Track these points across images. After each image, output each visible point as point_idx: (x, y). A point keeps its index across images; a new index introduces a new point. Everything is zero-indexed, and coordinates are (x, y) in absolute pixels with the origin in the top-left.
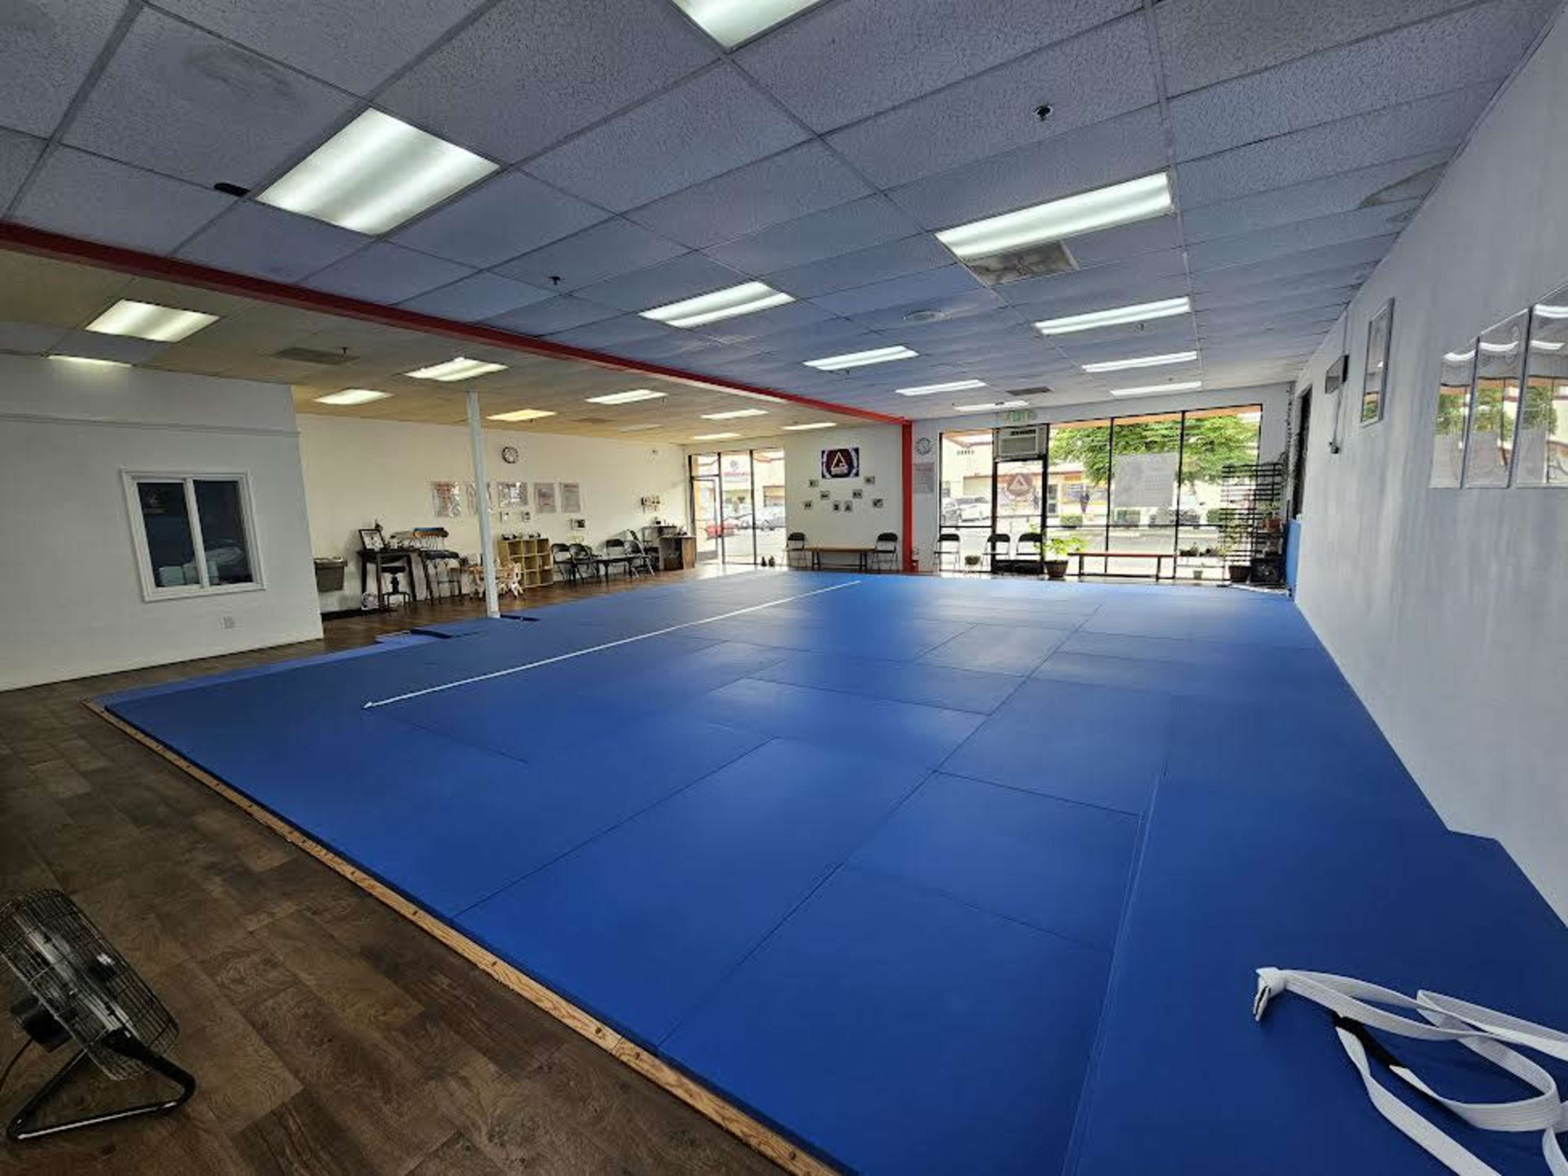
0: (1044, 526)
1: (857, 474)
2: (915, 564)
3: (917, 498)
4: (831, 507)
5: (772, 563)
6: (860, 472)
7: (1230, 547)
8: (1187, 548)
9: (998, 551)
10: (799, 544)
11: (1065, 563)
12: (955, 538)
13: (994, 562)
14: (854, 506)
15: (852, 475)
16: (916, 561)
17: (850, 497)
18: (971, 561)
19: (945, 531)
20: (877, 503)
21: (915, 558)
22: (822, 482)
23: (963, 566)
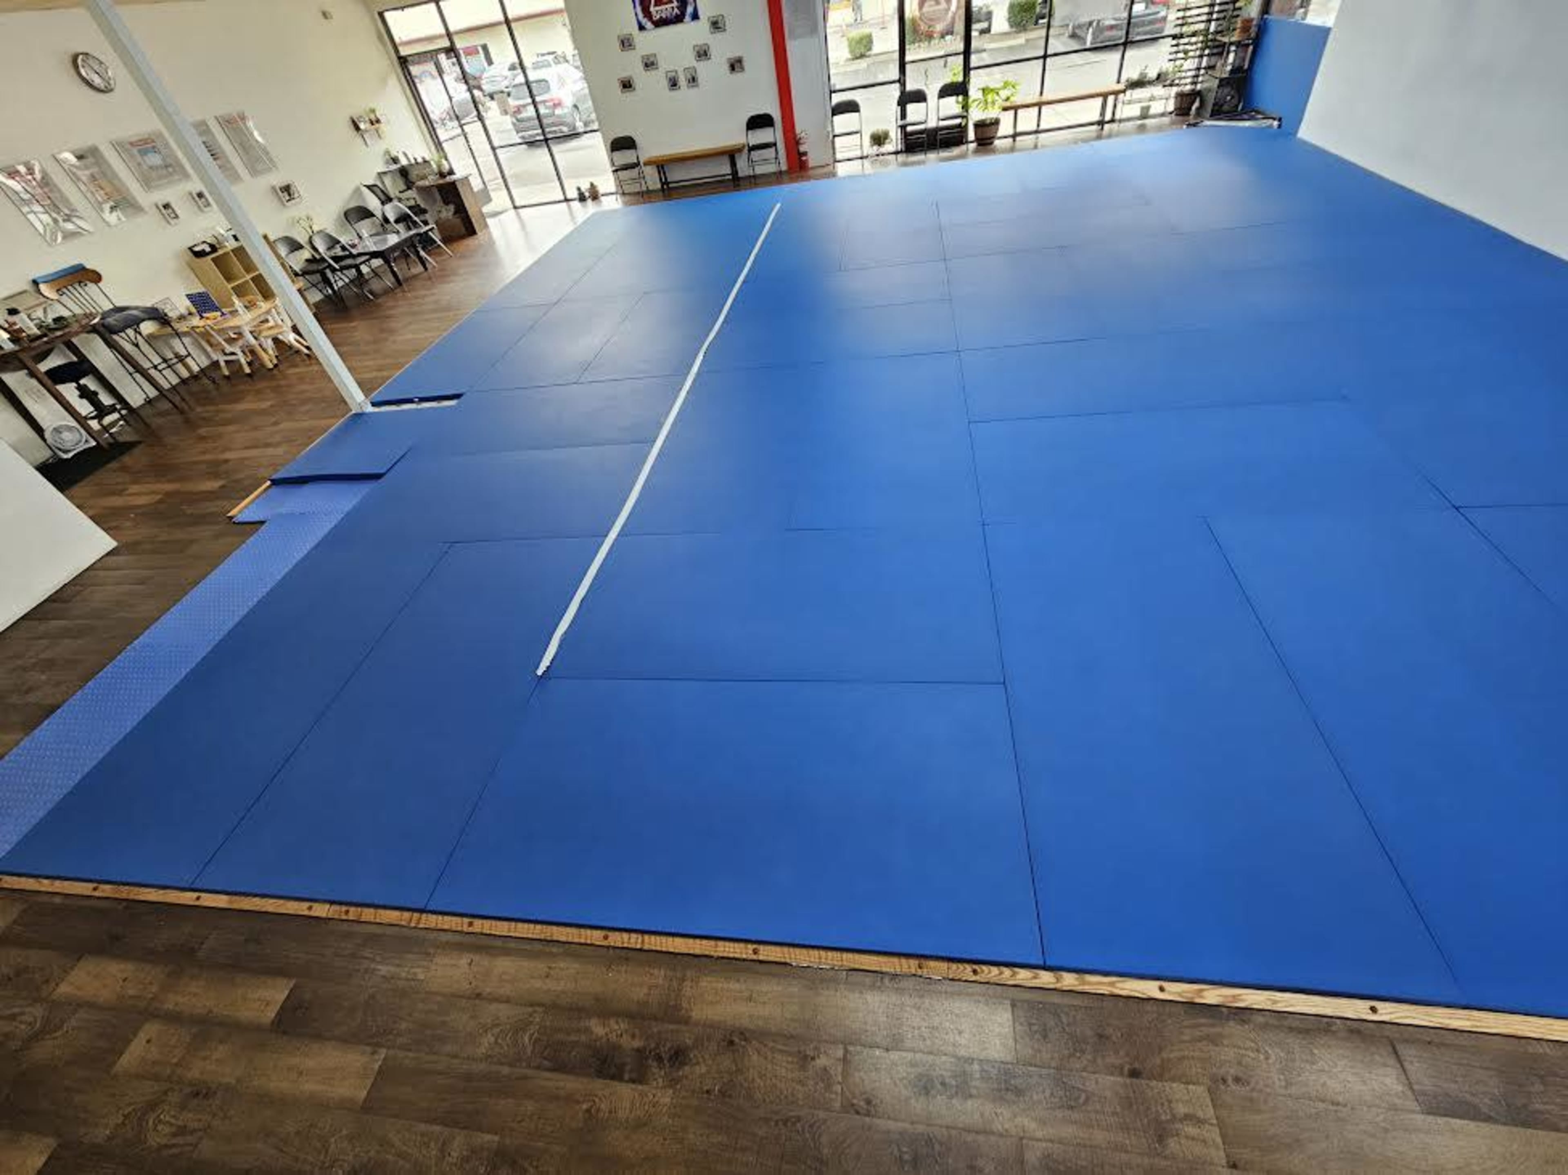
0: (967, 69)
1: (695, 16)
2: (804, 158)
3: (793, 47)
4: (665, 83)
5: (595, 196)
6: (700, 13)
7: (1182, 66)
8: (1135, 76)
9: (910, 118)
10: (627, 157)
11: (996, 122)
12: (851, 107)
13: (906, 135)
14: (701, 77)
15: (687, 18)
16: (805, 154)
17: (690, 60)
18: (879, 139)
19: (837, 98)
20: (736, 65)
21: (802, 149)
22: (640, 38)
23: (869, 149)
